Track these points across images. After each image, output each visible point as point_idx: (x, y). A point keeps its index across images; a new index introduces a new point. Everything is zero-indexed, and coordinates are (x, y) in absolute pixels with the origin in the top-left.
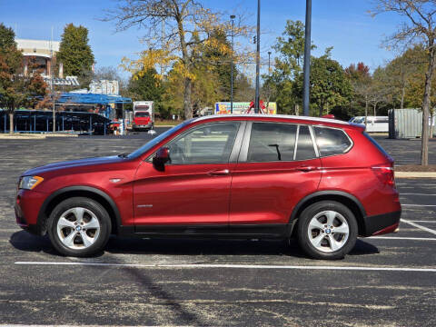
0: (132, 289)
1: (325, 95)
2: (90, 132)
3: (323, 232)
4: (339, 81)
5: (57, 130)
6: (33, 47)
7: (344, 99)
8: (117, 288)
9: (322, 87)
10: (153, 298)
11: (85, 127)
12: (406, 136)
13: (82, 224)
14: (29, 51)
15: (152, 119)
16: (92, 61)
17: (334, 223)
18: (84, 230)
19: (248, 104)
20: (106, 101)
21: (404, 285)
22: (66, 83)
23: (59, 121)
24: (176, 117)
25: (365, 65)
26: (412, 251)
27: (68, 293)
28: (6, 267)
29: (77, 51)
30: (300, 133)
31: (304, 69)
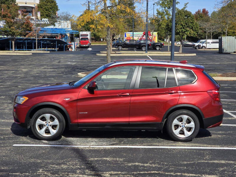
0: (76, 164)
1: (184, 30)
2: (57, 49)
3: (180, 126)
4: (192, 23)
5: (38, 48)
6: (25, 1)
7: (195, 32)
8: (68, 163)
9: (182, 26)
10: (87, 171)
11: (54, 47)
12: (228, 51)
13: (49, 122)
14: (22, 3)
15: (90, 41)
16: (57, 10)
17: (186, 121)
18: (50, 126)
19: (142, 33)
20: (65, 33)
21: (224, 160)
22: (42, 23)
23: (39, 43)
24: (103, 39)
25: (206, 10)
26: (229, 134)
27: (41, 167)
28: (8, 148)
29: (49, 4)
30: (168, 71)
31: (172, 15)
